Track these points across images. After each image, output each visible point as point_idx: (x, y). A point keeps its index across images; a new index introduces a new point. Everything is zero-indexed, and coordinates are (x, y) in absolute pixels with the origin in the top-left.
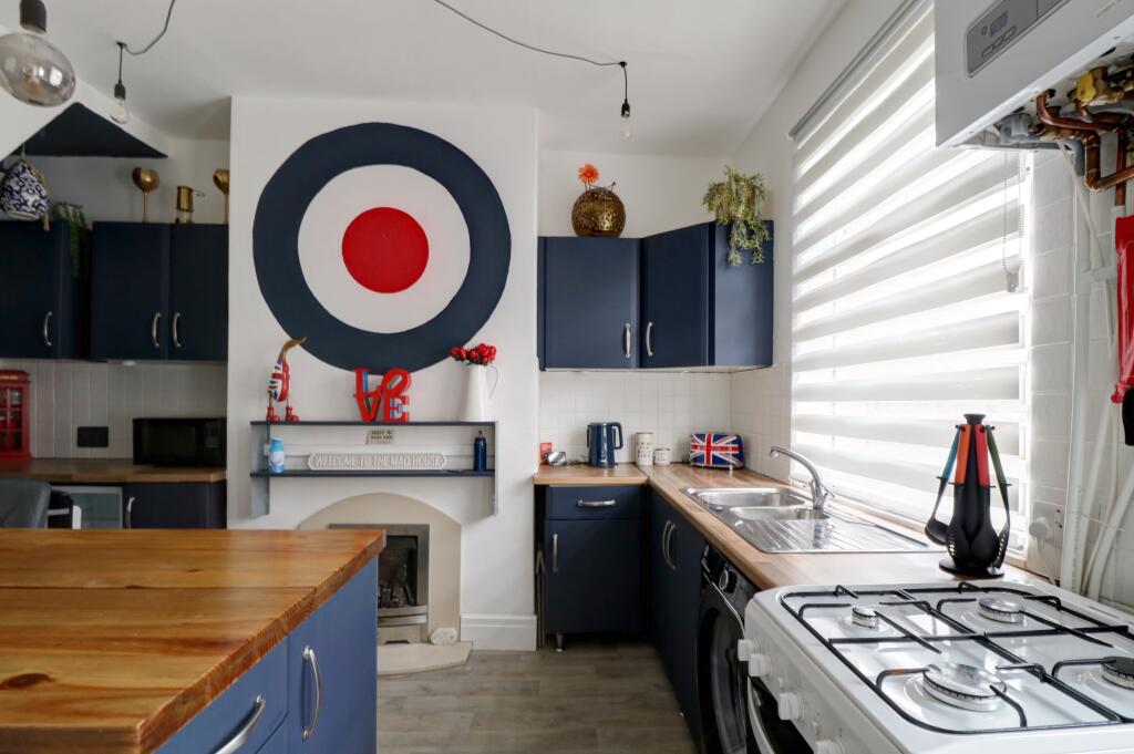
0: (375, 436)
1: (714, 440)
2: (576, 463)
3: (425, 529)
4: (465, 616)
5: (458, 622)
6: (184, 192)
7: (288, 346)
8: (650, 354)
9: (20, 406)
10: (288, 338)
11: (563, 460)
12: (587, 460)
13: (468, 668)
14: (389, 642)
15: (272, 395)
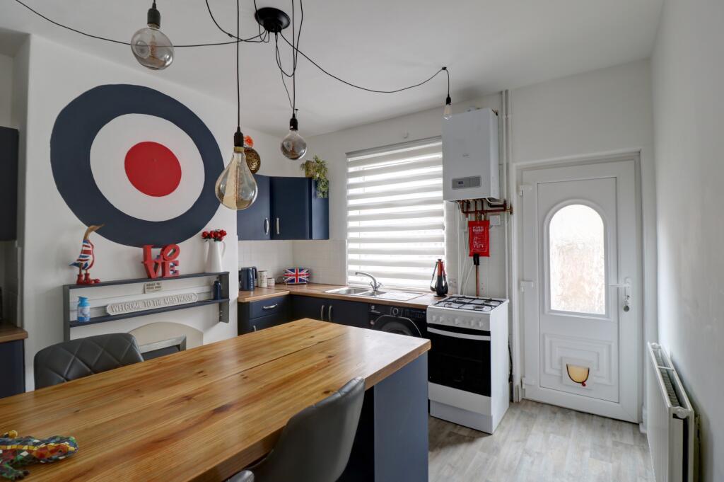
0: (150, 288)
1: (300, 271)
3: (184, 341)
8: (278, 233)
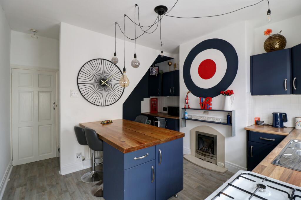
0: (205, 113)
2: (268, 125)
3: (216, 136)
4: (226, 161)
5: (224, 162)
6: (175, 65)
7: (188, 93)
8: (295, 89)
9: (156, 104)
10: (189, 91)
11: (263, 124)
12: (272, 124)
13: (224, 174)
14: (207, 161)
15: (185, 103)
